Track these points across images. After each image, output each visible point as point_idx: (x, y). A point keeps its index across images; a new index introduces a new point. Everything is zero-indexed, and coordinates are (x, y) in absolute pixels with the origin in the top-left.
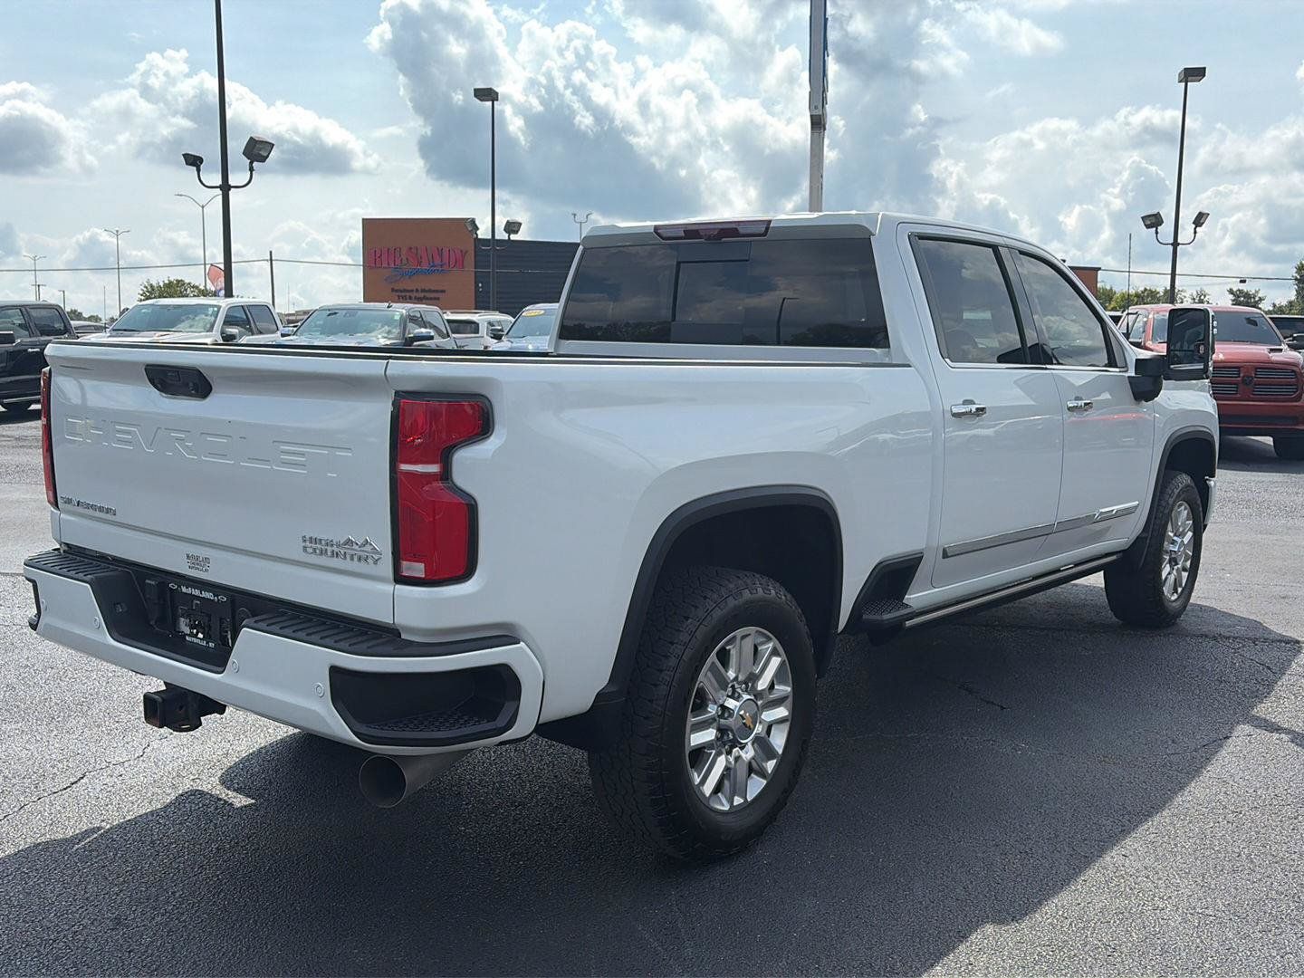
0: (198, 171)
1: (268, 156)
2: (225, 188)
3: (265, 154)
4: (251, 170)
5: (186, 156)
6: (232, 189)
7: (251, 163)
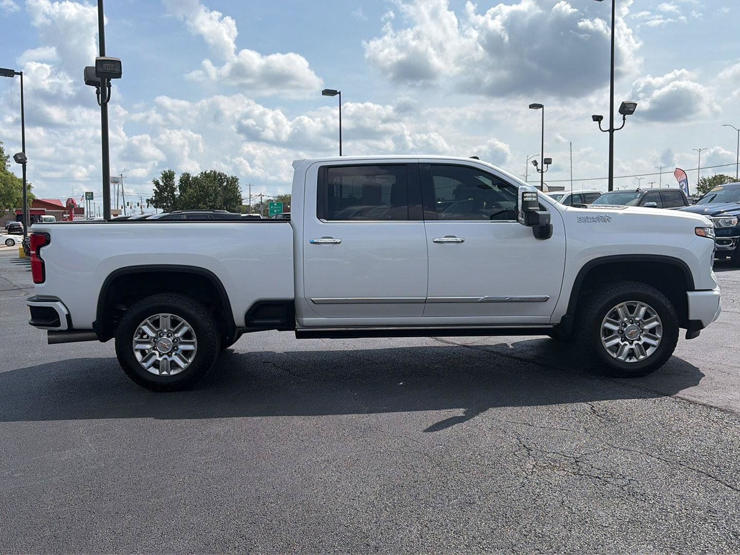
0: (600, 123)
1: (634, 110)
2: (612, 130)
3: (632, 110)
4: (624, 119)
5: (593, 117)
6: (615, 131)
7: (624, 116)
